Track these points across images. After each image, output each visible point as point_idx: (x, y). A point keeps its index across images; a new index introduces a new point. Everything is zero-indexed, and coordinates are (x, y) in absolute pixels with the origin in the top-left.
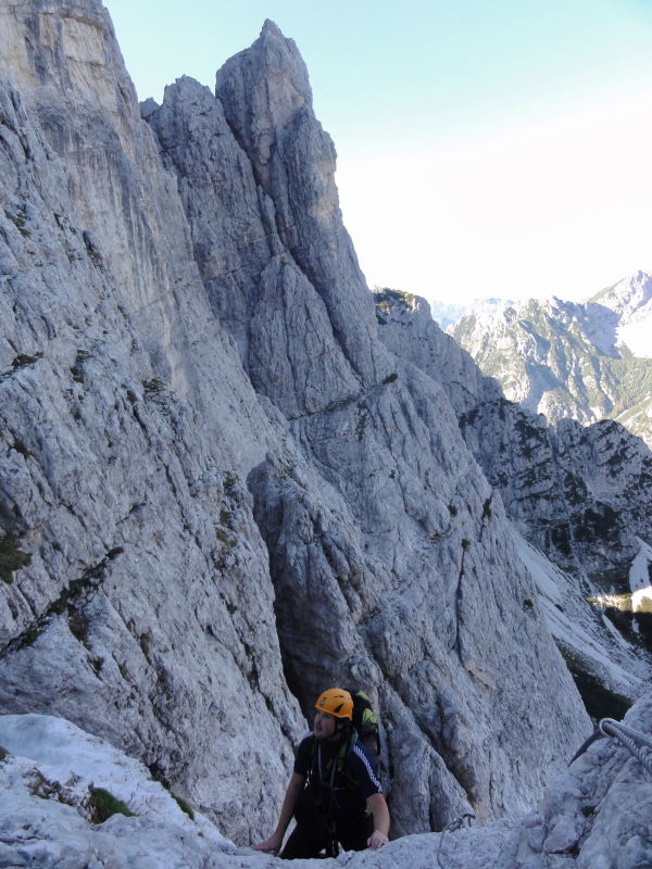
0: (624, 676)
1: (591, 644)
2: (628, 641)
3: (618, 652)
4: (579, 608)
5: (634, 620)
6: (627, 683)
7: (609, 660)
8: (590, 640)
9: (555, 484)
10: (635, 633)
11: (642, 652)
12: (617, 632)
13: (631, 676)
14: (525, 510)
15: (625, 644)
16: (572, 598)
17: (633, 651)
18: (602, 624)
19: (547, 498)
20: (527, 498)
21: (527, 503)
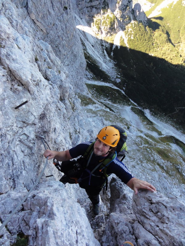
0: (106, 67)
1: (99, 57)
2: (109, 58)
3: (106, 60)
4: (98, 47)
5: (112, 52)
6: (106, 68)
7: (103, 62)
8: (99, 56)
9: (99, 3)
10: (112, 56)
11: (112, 61)
12: (107, 55)
13: (107, 66)
14: (88, 11)
15: (108, 58)
16: (97, 44)
17: (110, 61)
18: (104, 52)
19: (96, 8)
20: (89, 7)
21: (89, 9)
